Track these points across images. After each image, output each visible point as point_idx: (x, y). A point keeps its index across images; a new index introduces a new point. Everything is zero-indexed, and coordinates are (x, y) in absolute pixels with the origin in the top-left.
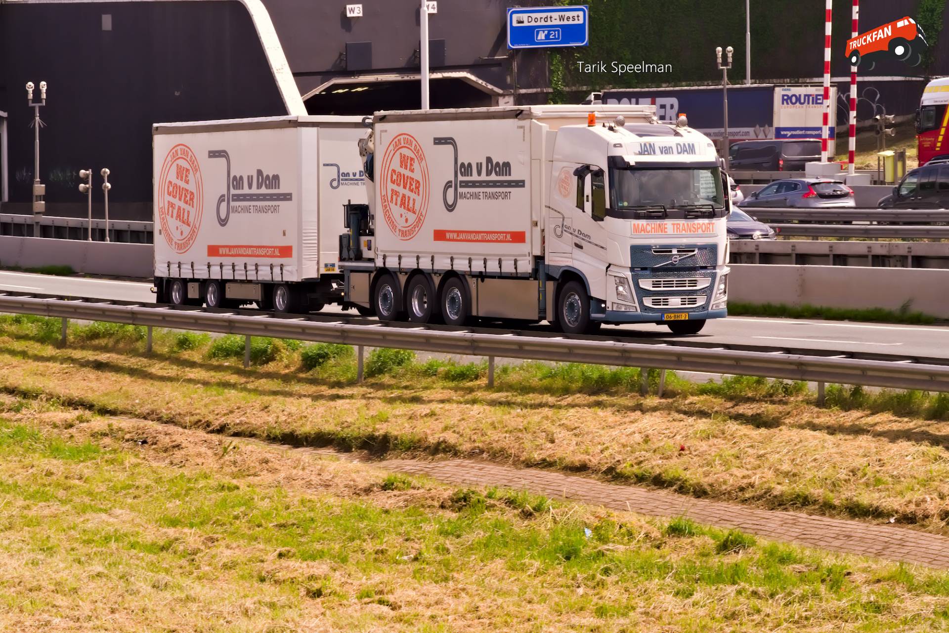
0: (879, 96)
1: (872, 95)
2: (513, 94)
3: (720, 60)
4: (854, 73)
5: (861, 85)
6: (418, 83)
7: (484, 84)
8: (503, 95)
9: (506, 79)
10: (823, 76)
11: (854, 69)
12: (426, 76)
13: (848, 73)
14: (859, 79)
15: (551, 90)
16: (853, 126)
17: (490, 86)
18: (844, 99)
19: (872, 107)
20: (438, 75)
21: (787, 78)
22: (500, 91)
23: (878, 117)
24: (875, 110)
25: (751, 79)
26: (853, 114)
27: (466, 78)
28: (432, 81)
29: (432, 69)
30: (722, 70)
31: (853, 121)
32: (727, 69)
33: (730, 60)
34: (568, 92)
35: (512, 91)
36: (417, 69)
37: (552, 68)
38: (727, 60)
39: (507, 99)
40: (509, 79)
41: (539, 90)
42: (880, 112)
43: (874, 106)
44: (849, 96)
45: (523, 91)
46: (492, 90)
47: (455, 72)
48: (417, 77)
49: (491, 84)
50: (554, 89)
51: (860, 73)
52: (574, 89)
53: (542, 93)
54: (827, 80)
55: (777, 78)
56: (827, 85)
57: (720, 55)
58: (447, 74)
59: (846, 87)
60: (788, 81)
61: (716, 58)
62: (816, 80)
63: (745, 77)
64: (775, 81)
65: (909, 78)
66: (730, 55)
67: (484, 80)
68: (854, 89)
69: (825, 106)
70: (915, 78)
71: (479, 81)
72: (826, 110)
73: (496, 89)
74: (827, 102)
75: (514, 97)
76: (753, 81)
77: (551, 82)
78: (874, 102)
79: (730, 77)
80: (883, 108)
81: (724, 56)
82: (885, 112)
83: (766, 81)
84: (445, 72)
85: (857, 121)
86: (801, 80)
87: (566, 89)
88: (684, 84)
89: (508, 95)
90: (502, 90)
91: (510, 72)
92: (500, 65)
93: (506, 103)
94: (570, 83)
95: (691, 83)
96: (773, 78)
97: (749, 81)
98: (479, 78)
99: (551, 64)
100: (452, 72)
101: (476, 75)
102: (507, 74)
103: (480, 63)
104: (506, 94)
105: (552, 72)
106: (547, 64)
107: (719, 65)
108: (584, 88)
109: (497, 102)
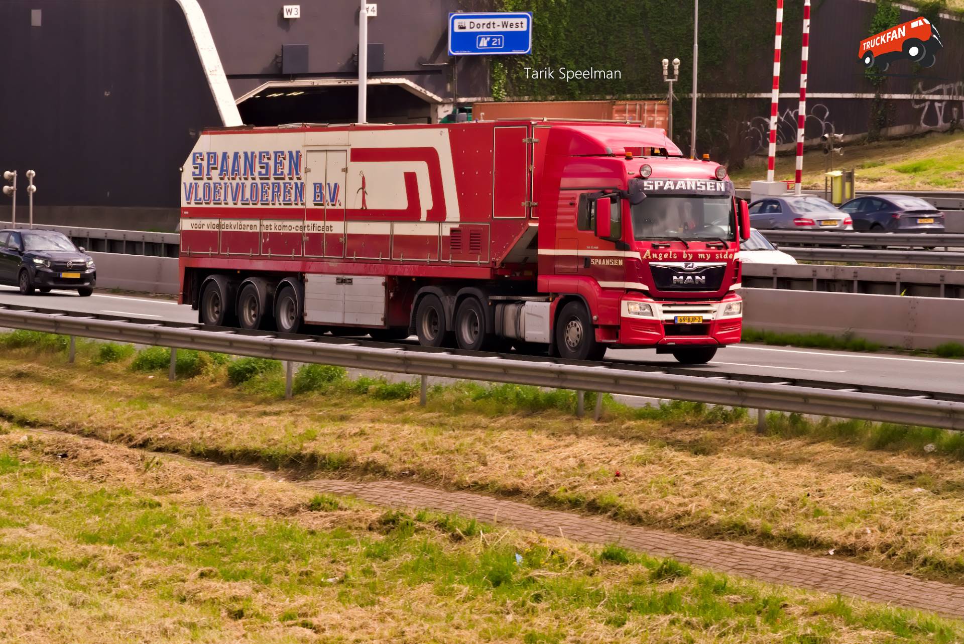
0: (828, 113)
1: (820, 113)
2: (453, 103)
3: (666, 73)
4: (803, 89)
5: (810, 102)
6: (355, 89)
7: (423, 90)
8: (443, 104)
9: (446, 87)
10: (771, 92)
11: (804, 85)
12: (363, 82)
13: (796, 88)
14: (808, 95)
15: (491, 99)
16: (800, 144)
17: (429, 94)
18: (792, 116)
19: (821, 125)
20: (376, 81)
21: (734, 93)
22: (439, 99)
23: (826, 135)
24: (824, 128)
25: (698, 92)
26: (801, 131)
27: (404, 84)
28: (370, 88)
29: (370, 75)
30: (669, 82)
32: (673, 82)
33: (676, 72)
35: (452, 99)
36: (356, 75)
37: (494, 76)
38: (673, 72)
39: (446, 107)
40: (449, 87)
41: (479, 99)
42: (829, 130)
43: (823, 124)
44: (797, 113)
45: (463, 100)
46: (431, 98)
47: (394, 77)
48: (354, 83)
49: (431, 91)
50: (495, 98)
51: (810, 89)
52: (515, 98)
54: (775, 96)
55: (724, 92)
56: (775, 100)
57: (666, 67)
58: (385, 81)
59: (794, 103)
60: (735, 95)
61: (662, 70)
62: (764, 95)
63: (691, 91)
64: (722, 95)
65: (859, 96)
66: (676, 67)
67: (423, 87)
68: (803, 106)
69: (773, 122)
70: (865, 96)
71: (419, 88)
72: (773, 127)
73: (436, 97)
74: (774, 119)
75: (454, 106)
76: (700, 94)
77: (492, 91)
78: (822, 119)
79: (676, 90)
80: (833, 126)
81: (671, 68)
82: (834, 130)
83: (714, 95)
84: (383, 78)
85: (805, 139)
86: (748, 96)
87: (507, 99)
88: (629, 96)
89: (447, 103)
90: (442, 98)
91: (450, 79)
92: (440, 72)
93: (444, 110)
94: (512, 94)
95: (636, 96)
96: (720, 92)
97: (695, 95)
98: (419, 85)
99: (492, 72)
100: (390, 78)
101: (415, 82)
102: (447, 83)
103: (420, 69)
104: (445, 101)
105: (493, 80)
106: (489, 72)
107: (665, 77)
108: (526, 98)
109: (436, 111)
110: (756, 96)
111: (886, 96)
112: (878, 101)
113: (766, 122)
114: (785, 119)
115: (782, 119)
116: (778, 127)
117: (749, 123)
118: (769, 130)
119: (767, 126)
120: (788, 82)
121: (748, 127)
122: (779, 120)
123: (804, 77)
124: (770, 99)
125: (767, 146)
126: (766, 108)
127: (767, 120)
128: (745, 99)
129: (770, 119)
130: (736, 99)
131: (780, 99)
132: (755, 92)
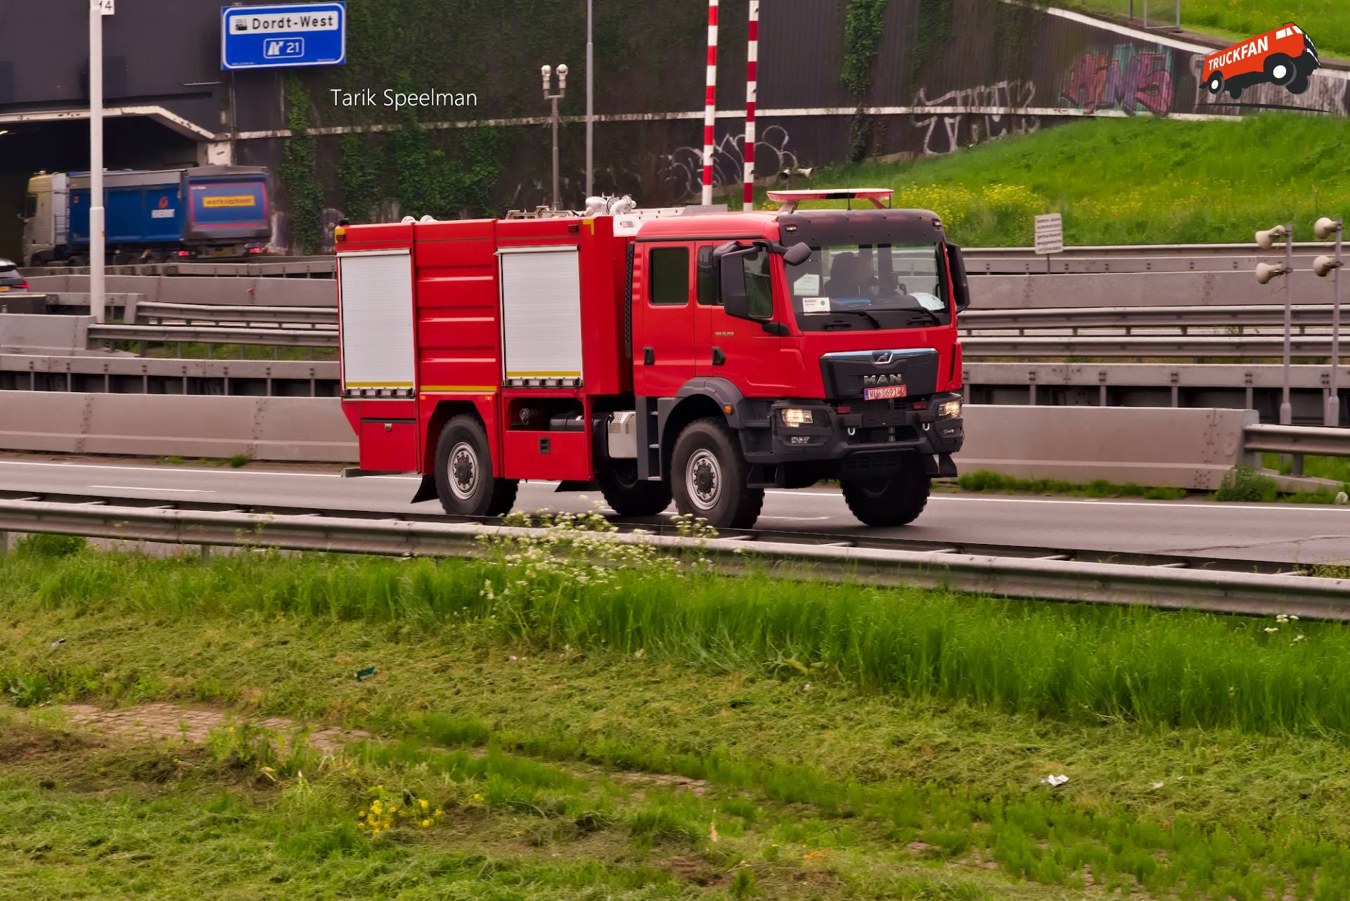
0: (787, 138)
1: (776, 138)
2: (230, 140)
3: (546, 86)
4: (751, 104)
5: (761, 123)
6: (86, 123)
7: (186, 123)
8: (215, 142)
9: (219, 117)
10: (703, 109)
11: (751, 97)
12: (96, 114)
13: (740, 103)
14: (758, 113)
15: (287, 133)
16: (749, 185)
17: (195, 128)
18: (735, 144)
19: (777, 156)
20: (116, 112)
21: (647, 113)
22: (210, 135)
23: (787, 171)
24: (782, 162)
25: (595, 113)
26: (749, 167)
27: (157, 115)
28: (107, 122)
29: (107, 103)
30: (551, 100)
31: (748, 178)
32: (558, 99)
33: (562, 85)
34: (315, 136)
35: (229, 135)
36: (85, 103)
37: (290, 98)
38: (558, 85)
39: (220, 147)
40: (224, 116)
41: (270, 133)
42: (788, 162)
43: (780, 154)
44: (744, 138)
45: (244, 135)
46: (198, 134)
47: (142, 105)
48: (83, 114)
49: (197, 124)
50: (293, 130)
51: (761, 104)
52: (323, 131)
53: (275, 138)
54: (709, 115)
55: (632, 113)
56: (709, 122)
57: (547, 77)
58: (129, 110)
59: (738, 125)
60: (648, 117)
61: (542, 82)
62: (692, 115)
63: (584, 112)
64: (630, 117)
65: (833, 111)
66: (562, 77)
67: (185, 119)
68: (750, 128)
69: (707, 155)
70: (841, 111)
71: (179, 120)
72: (707, 160)
73: (204, 132)
74: (708, 150)
75: (232, 144)
76: (597, 117)
77: (288, 120)
78: (779, 149)
79: (562, 111)
80: (794, 158)
81: (554, 79)
82: (796, 163)
83: (617, 118)
84: (126, 106)
85: (756, 178)
86: (669, 116)
87: (311, 131)
88: (492, 122)
89: (222, 141)
90: (213, 133)
91: (225, 105)
92: (209, 94)
93: (219, 154)
94: (318, 124)
95: (503, 122)
96: (626, 113)
97: (590, 118)
98: (179, 115)
99: (287, 92)
100: (136, 106)
101: (173, 111)
102: (221, 110)
103: (180, 91)
104: (219, 139)
105: (289, 105)
106: (282, 92)
107: (546, 93)
108: (339, 130)
109: (206, 153)
110: (680, 116)
111: (872, 111)
112: (862, 118)
113: (695, 155)
114: (724, 149)
115: (720, 149)
116: (715, 161)
117: (670, 157)
118: (702, 167)
119: (697, 161)
120: (727, 95)
121: (670, 163)
122: (715, 150)
123: (751, 86)
124: (703, 120)
125: (700, 189)
126: (697, 133)
127: (697, 151)
128: (664, 121)
129: (702, 150)
130: (651, 122)
131: (717, 120)
132: (679, 111)
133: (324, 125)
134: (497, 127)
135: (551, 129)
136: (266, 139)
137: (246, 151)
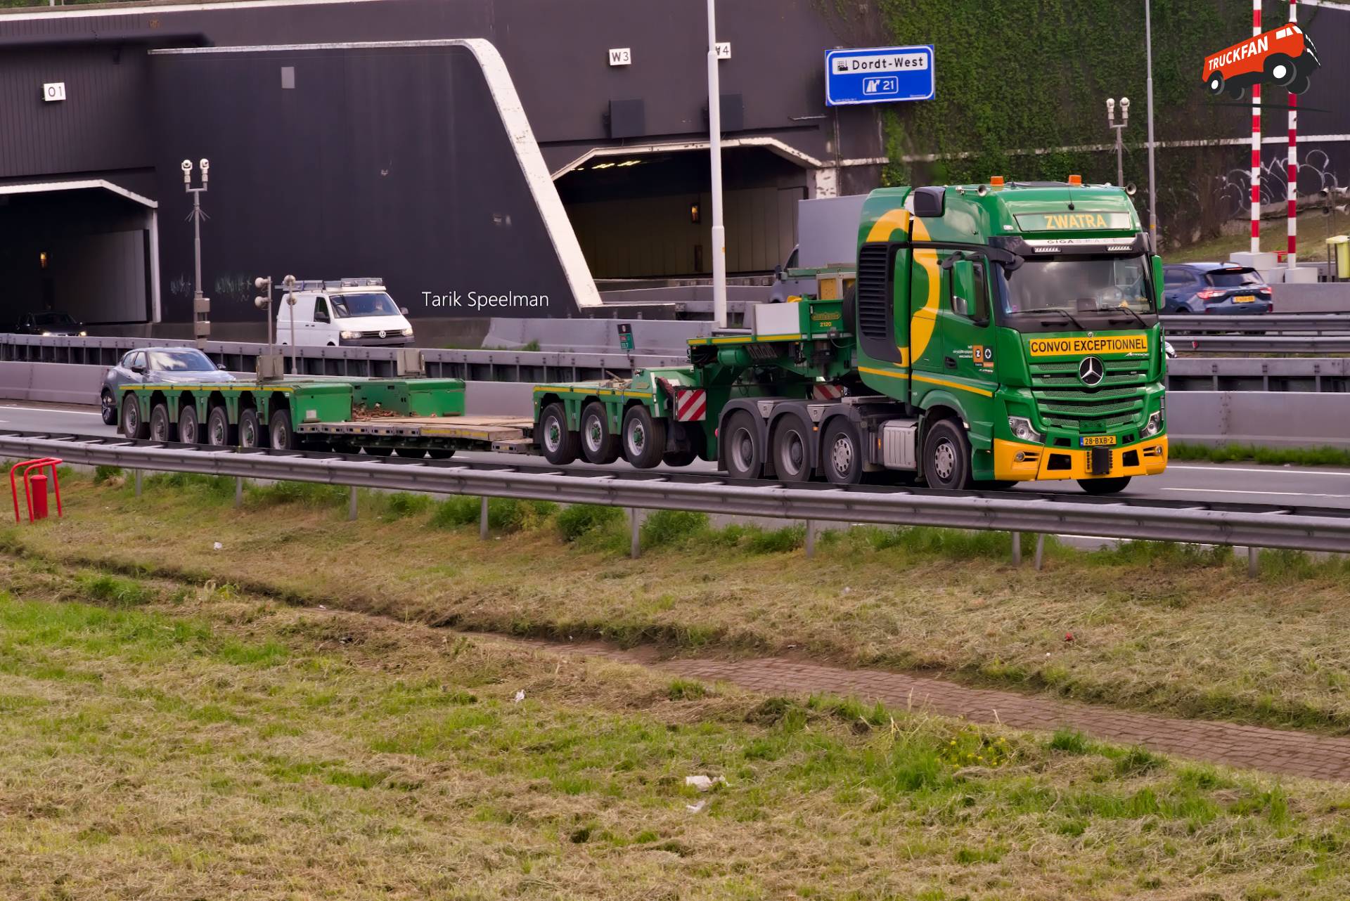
0: (1327, 161)
1: (1318, 161)
2: (835, 167)
3: (1111, 117)
4: (1292, 131)
5: (1302, 148)
6: (706, 154)
7: (796, 153)
8: (822, 169)
9: (825, 147)
10: (1250, 136)
11: (1293, 125)
12: (716, 145)
13: (1283, 130)
14: (1299, 139)
15: (885, 160)
16: (1292, 202)
17: (804, 156)
18: (1281, 166)
19: (1319, 177)
20: (734, 143)
21: (1203, 139)
22: (818, 163)
23: (1327, 190)
24: (1323, 181)
25: (1155, 141)
26: (1292, 186)
27: (771, 146)
28: (725, 151)
29: (725, 135)
30: (1115, 129)
31: (1292, 196)
32: (1122, 128)
33: (1125, 116)
34: (909, 162)
35: (834, 162)
36: (706, 135)
37: (887, 130)
38: (1121, 116)
39: (827, 173)
40: (829, 146)
41: (870, 161)
42: (1329, 183)
43: (1322, 175)
44: (1286, 161)
45: (848, 162)
46: (806, 161)
47: (757, 137)
48: (706, 146)
49: (806, 153)
50: (890, 158)
51: (1301, 131)
52: (917, 158)
53: (875, 165)
54: (1256, 141)
55: (1190, 139)
56: (1256, 147)
57: (1111, 109)
58: (746, 141)
59: (1282, 150)
60: (1204, 142)
61: (1107, 113)
62: (1242, 141)
63: (1146, 139)
64: (1187, 143)
66: (1125, 109)
67: (795, 148)
68: (1293, 153)
69: (1255, 175)
71: (790, 150)
72: (1255, 182)
73: (812, 160)
74: (1256, 172)
75: (836, 170)
76: (1158, 143)
77: (886, 150)
78: (1321, 169)
79: (1126, 138)
80: (1334, 178)
81: (1118, 111)
82: (1335, 182)
83: (1176, 144)
84: (743, 138)
85: (1298, 196)
86: (1222, 142)
87: (906, 159)
88: (1065, 149)
89: (828, 168)
90: (821, 161)
91: (830, 136)
92: (816, 127)
93: (826, 179)
94: (912, 151)
95: (1076, 149)
96: (1185, 140)
97: (1152, 145)
98: (790, 145)
99: (885, 125)
100: (753, 137)
101: (785, 142)
102: (826, 141)
103: (790, 124)
104: (825, 165)
105: (887, 135)
106: (880, 124)
107: (1111, 123)
108: (931, 157)
109: (814, 178)
110: (1232, 142)
113: (1246, 175)
114: (1272, 170)
115: (1268, 171)
116: (1262, 181)
117: (1224, 178)
118: (1250, 186)
119: (1248, 180)
121: (1224, 184)
122: (1263, 173)
123: (1292, 115)
124: (1249, 146)
125: (1248, 206)
126: (1245, 157)
127: (1247, 173)
128: (1217, 147)
129: (1250, 171)
130: (1205, 147)
131: (1263, 145)
132: (1231, 137)
133: (916, 152)
134: (1070, 153)
135: (1116, 155)
136: (867, 166)
137: (849, 176)
